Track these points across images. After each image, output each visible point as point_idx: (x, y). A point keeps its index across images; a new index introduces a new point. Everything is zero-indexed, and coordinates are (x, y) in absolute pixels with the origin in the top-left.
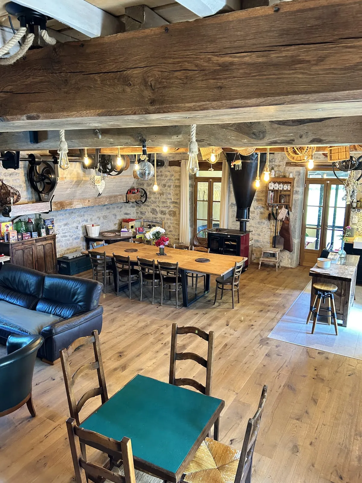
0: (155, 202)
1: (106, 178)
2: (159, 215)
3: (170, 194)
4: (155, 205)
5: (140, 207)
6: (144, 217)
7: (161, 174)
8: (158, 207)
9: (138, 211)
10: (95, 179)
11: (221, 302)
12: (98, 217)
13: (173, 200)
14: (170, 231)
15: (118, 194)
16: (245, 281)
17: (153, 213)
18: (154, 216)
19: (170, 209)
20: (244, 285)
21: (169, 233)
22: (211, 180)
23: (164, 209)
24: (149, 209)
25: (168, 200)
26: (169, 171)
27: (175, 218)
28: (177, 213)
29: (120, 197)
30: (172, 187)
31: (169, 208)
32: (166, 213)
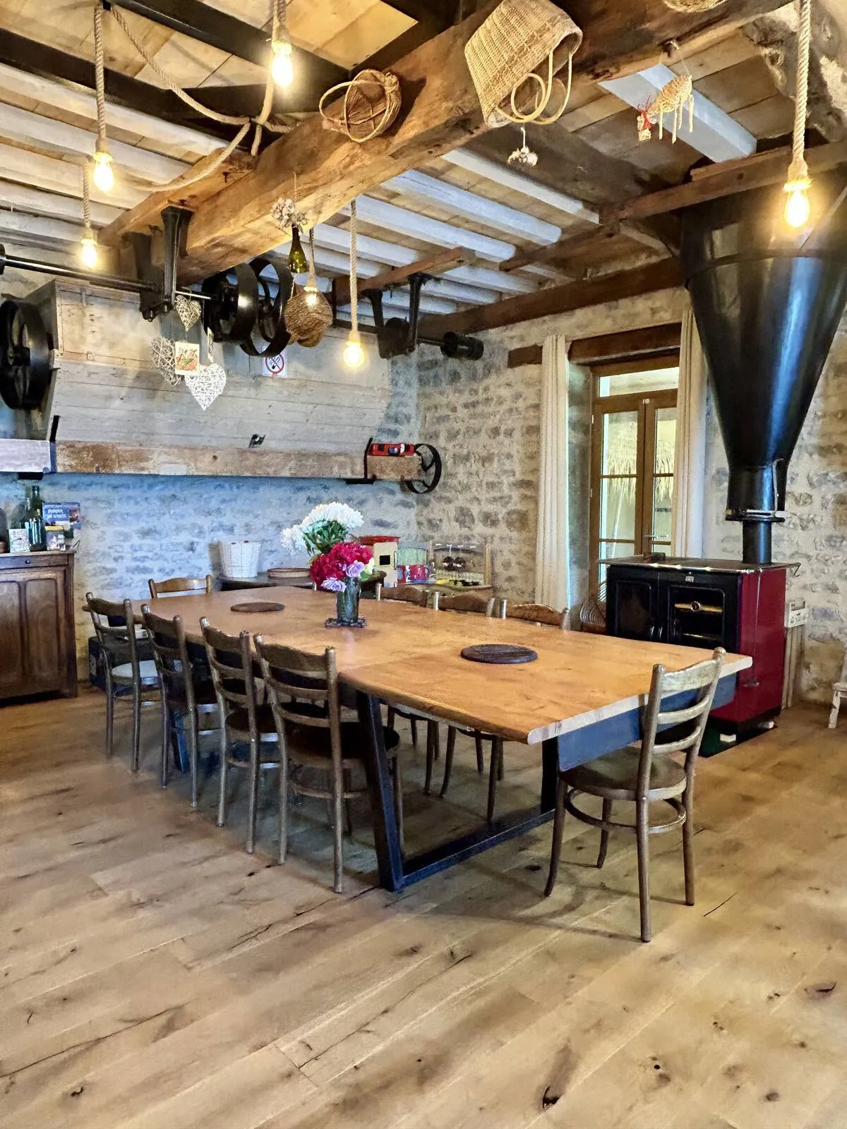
0: (467, 488)
1: (270, 383)
2: (479, 528)
3: (509, 456)
4: (468, 495)
5: (426, 505)
6: (437, 535)
7: (485, 396)
8: (475, 503)
9: (421, 519)
10: (177, 355)
11: (593, 887)
12: (272, 523)
13: (519, 476)
14: (510, 579)
15: (331, 448)
16: (753, 776)
17: (462, 523)
18: (465, 531)
19: (511, 507)
20: (747, 799)
21: (506, 585)
22: (647, 401)
23: (490, 508)
24: (452, 510)
25: (503, 478)
26: (509, 385)
27: (524, 534)
28: (531, 517)
29: (342, 459)
30: (517, 435)
31: (507, 503)
32: (498, 520)
